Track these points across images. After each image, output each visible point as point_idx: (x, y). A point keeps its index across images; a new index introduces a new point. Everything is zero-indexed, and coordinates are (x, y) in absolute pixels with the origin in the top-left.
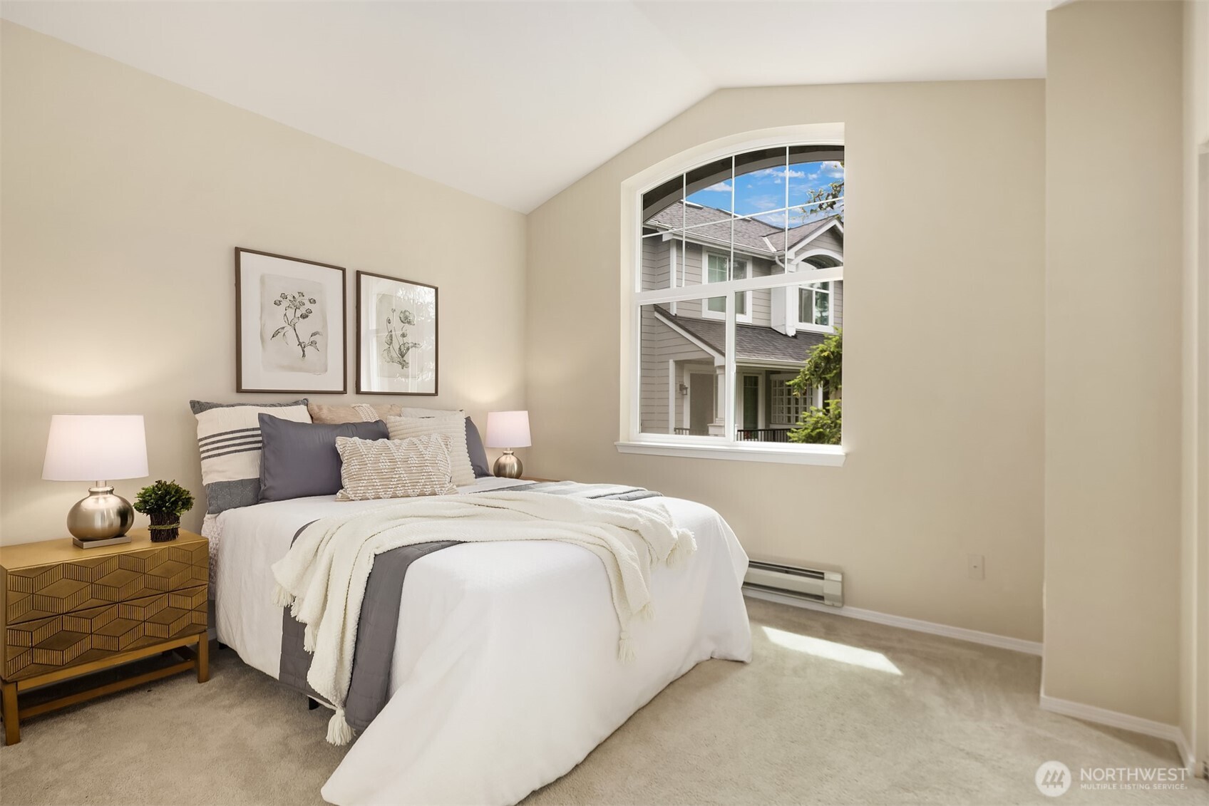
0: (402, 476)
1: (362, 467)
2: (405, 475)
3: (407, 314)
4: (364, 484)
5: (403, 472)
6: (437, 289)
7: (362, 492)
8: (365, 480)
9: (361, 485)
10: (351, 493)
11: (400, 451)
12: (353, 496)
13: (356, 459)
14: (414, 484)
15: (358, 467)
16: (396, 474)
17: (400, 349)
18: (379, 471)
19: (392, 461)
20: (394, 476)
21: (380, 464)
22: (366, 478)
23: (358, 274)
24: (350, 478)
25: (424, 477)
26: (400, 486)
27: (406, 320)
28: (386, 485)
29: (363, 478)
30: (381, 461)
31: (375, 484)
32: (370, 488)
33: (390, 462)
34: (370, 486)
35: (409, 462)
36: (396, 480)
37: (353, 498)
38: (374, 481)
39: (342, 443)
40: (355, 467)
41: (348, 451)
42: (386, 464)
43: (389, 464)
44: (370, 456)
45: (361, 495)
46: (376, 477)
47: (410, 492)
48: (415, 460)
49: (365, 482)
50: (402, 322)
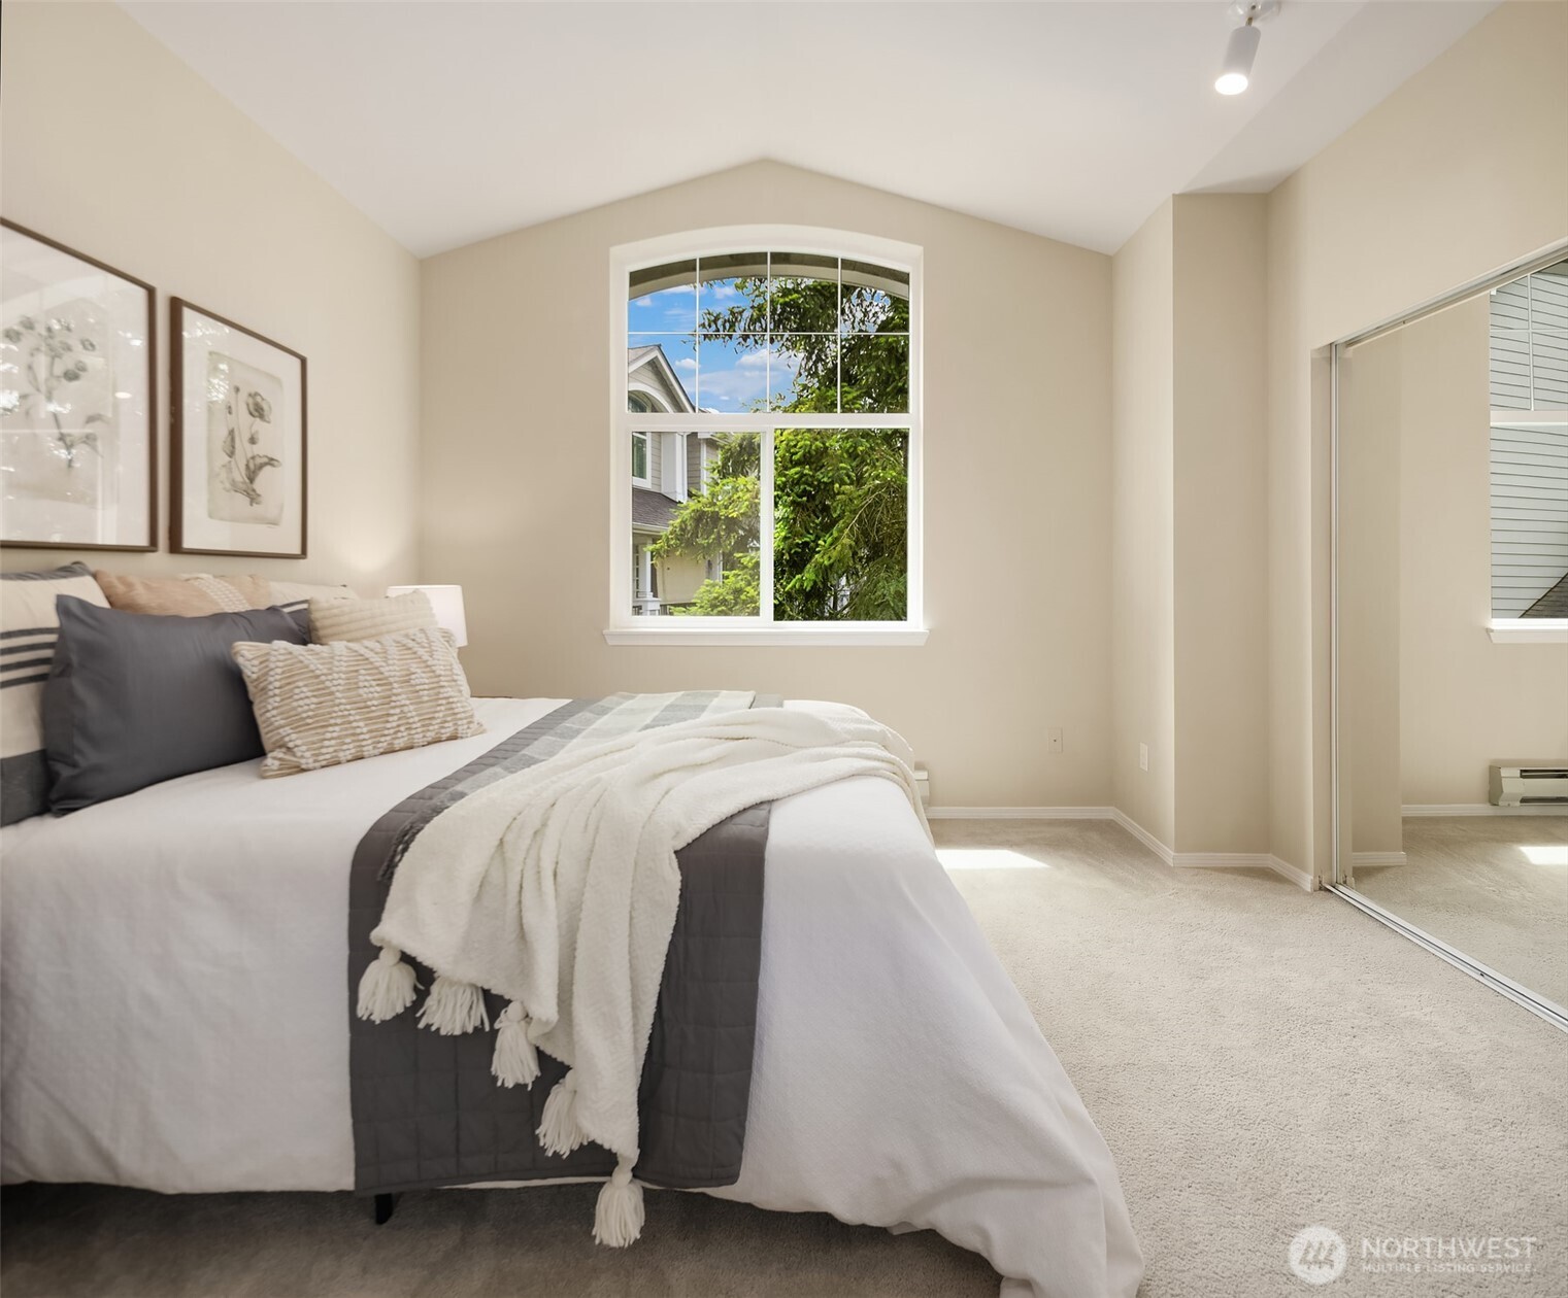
0: (405, 709)
1: (322, 699)
2: (412, 708)
3: (259, 399)
4: (335, 735)
5: (408, 702)
6: (303, 361)
7: (331, 750)
8: (336, 725)
9: (328, 735)
10: (308, 754)
11: (390, 662)
12: (311, 761)
13: (305, 686)
14: (427, 722)
15: (315, 700)
16: (394, 707)
17: (247, 466)
18: (363, 705)
19: (384, 682)
20: (392, 712)
21: (361, 691)
22: (339, 721)
23: (176, 305)
24: (299, 724)
25: (443, 708)
26: (402, 728)
27: (258, 411)
28: (377, 730)
29: (332, 721)
30: (361, 684)
31: (358, 731)
32: (348, 740)
33: (378, 685)
34: (347, 736)
35: (413, 682)
36: (396, 718)
37: (311, 766)
38: (355, 724)
39: (249, 654)
40: (307, 701)
41: (279, 671)
42: (372, 689)
43: (378, 689)
44: (336, 676)
45: (328, 756)
46: (358, 717)
47: (418, 738)
48: (421, 677)
49: (337, 728)
50: (251, 414)
